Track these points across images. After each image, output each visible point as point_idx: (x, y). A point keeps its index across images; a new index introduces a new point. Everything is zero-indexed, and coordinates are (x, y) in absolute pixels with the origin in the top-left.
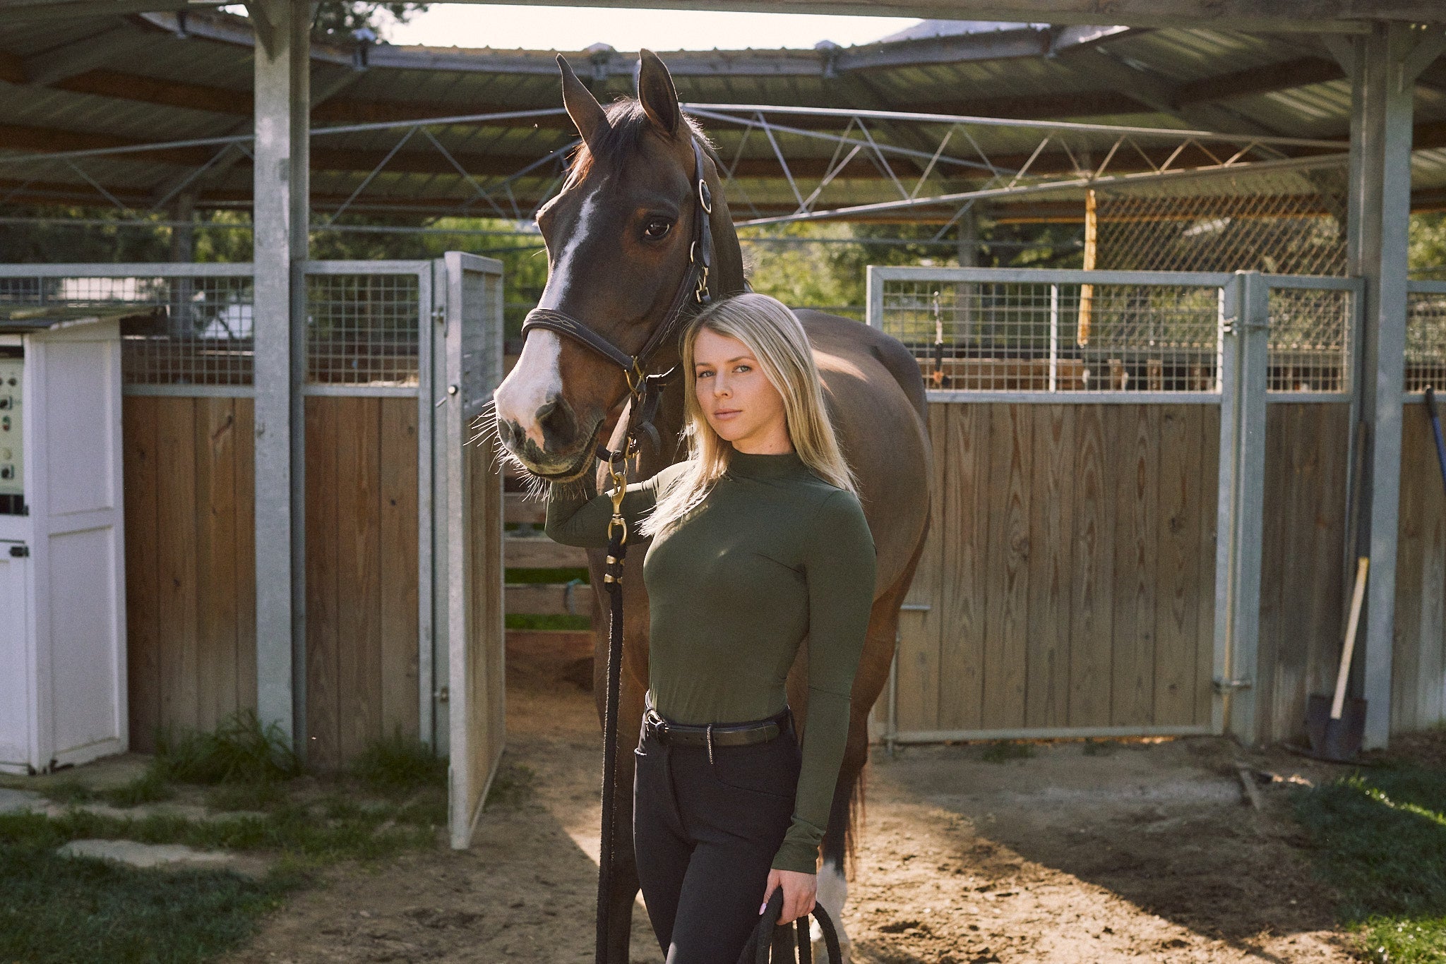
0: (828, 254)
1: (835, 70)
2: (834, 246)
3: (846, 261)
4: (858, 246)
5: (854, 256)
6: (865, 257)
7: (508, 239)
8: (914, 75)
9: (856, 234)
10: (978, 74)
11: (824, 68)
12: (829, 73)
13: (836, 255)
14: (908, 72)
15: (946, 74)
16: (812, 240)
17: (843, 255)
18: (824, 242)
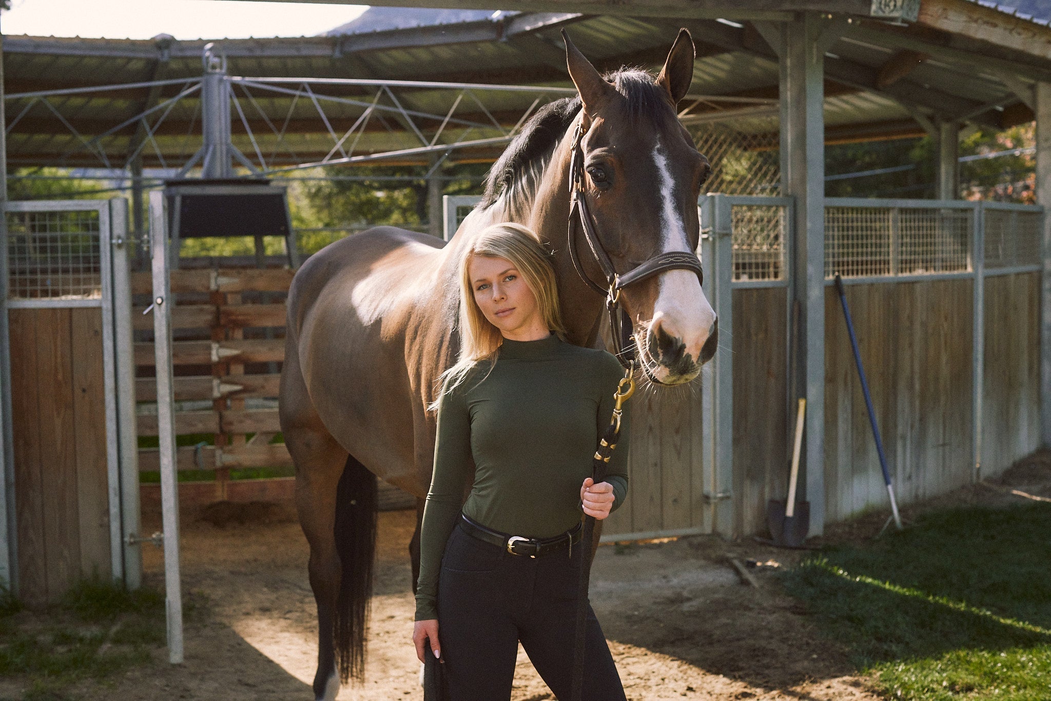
0: (307, 190)
1: (342, 52)
2: (312, 183)
3: (321, 194)
4: (329, 183)
5: (327, 191)
6: (335, 190)
7: (65, 183)
8: (399, 55)
9: (328, 174)
10: (445, 53)
11: (334, 51)
12: (337, 54)
13: (313, 190)
14: (395, 53)
15: (423, 55)
16: (294, 179)
17: (319, 189)
18: (303, 180)
